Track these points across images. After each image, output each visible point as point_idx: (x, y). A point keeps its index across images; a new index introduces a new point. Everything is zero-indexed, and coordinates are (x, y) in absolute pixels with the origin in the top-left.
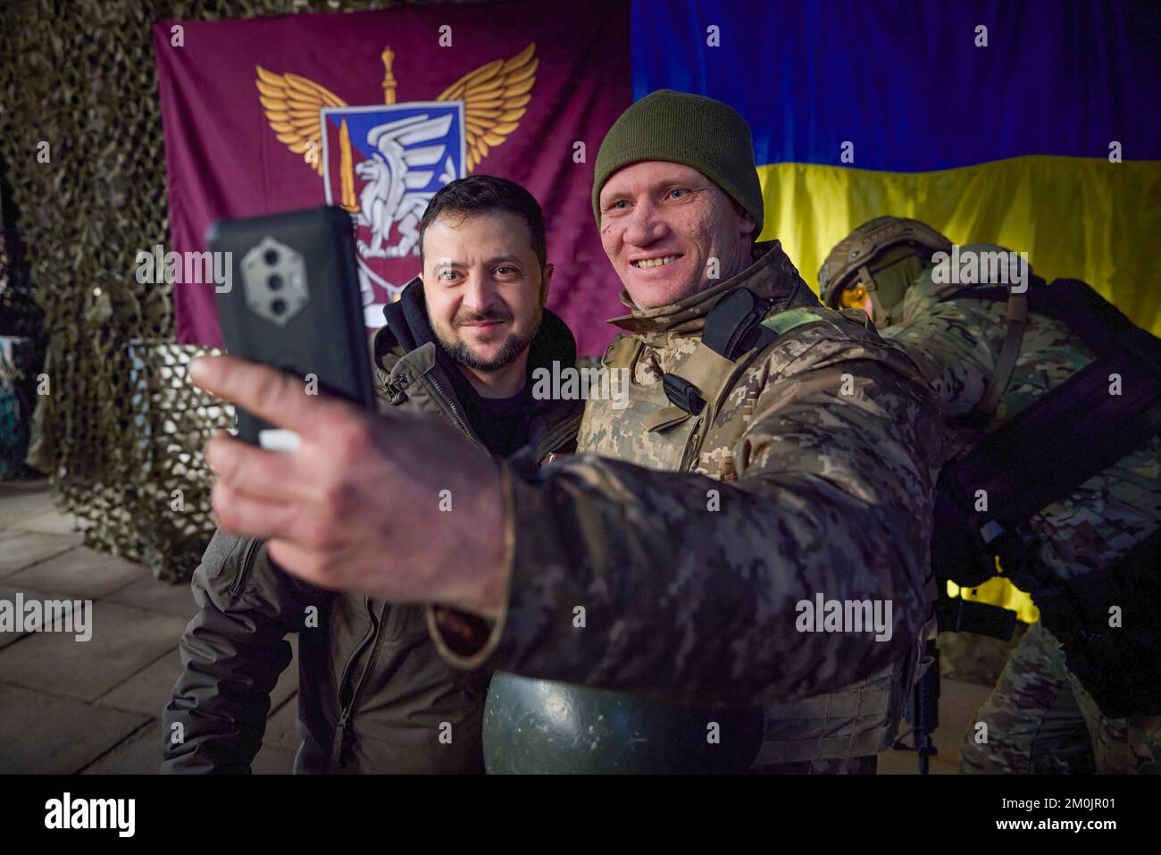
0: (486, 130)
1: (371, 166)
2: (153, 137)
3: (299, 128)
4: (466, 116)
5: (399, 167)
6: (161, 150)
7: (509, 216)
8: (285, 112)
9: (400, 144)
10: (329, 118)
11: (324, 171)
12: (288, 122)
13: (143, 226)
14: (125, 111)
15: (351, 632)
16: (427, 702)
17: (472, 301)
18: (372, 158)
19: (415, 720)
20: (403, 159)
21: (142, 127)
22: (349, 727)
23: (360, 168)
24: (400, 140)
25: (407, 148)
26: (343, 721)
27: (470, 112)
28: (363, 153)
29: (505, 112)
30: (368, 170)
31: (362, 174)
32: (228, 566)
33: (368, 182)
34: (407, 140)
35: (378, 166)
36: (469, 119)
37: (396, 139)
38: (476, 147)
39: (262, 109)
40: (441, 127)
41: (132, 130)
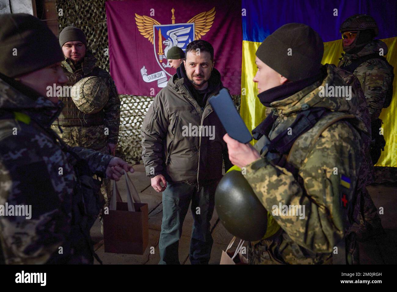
0: (200, 31)
1: (167, 41)
2: (104, 34)
3: (147, 31)
4: (195, 27)
5: (175, 42)
6: (107, 37)
7: (207, 53)
8: (143, 26)
9: (176, 35)
10: (155, 27)
11: (154, 43)
12: (144, 29)
13: (101, 60)
14: (96, 26)
15: (170, 138)
16: (184, 152)
17: (197, 72)
18: (168, 39)
19: (182, 156)
20: (177, 39)
21: (101, 31)
22: (169, 157)
23: (164, 42)
24: (176, 34)
25: (178, 36)
26: (168, 156)
27: (196, 26)
28: (165, 38)
29: (206, 26)
30: (166, 43)
31: (165, 44)
32: (148, 126)
33: (167, 46)
34: (178, 34)
35: (169, 42)
36: (196, 28)
37: (175, 34)
38: (198, 36)
39: (136, 25)
40: (188, 30)
41: (98, 32)
